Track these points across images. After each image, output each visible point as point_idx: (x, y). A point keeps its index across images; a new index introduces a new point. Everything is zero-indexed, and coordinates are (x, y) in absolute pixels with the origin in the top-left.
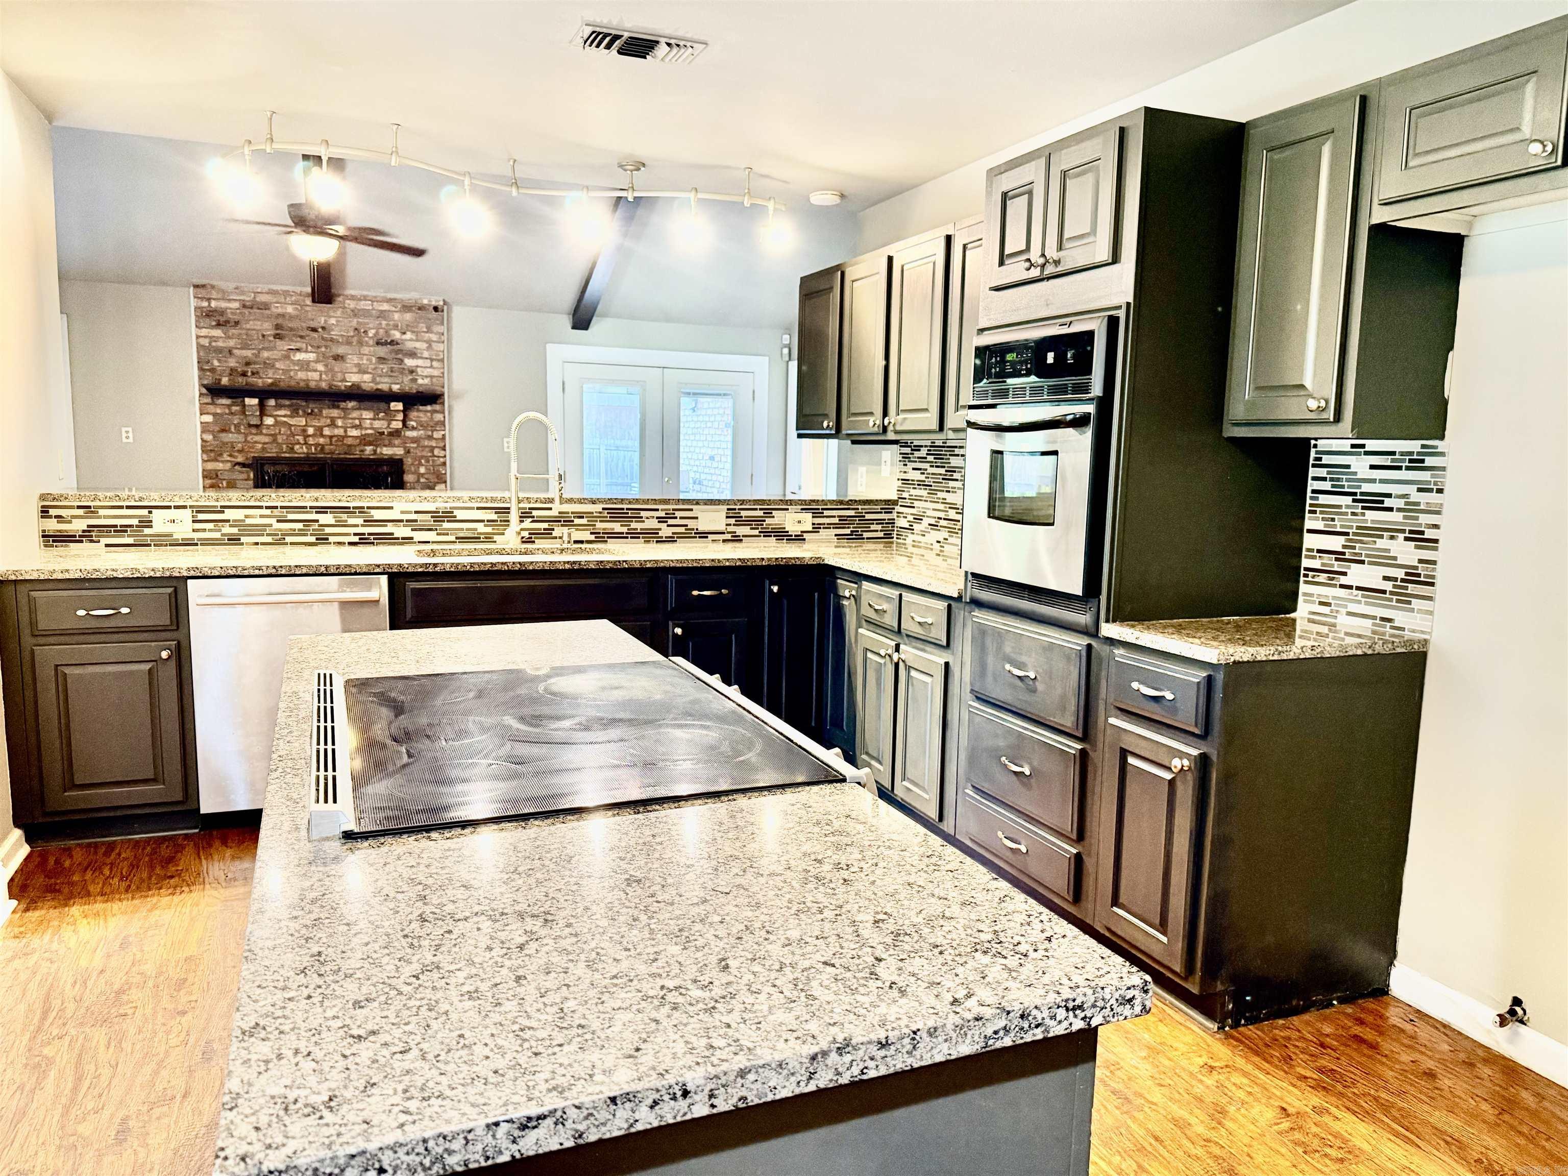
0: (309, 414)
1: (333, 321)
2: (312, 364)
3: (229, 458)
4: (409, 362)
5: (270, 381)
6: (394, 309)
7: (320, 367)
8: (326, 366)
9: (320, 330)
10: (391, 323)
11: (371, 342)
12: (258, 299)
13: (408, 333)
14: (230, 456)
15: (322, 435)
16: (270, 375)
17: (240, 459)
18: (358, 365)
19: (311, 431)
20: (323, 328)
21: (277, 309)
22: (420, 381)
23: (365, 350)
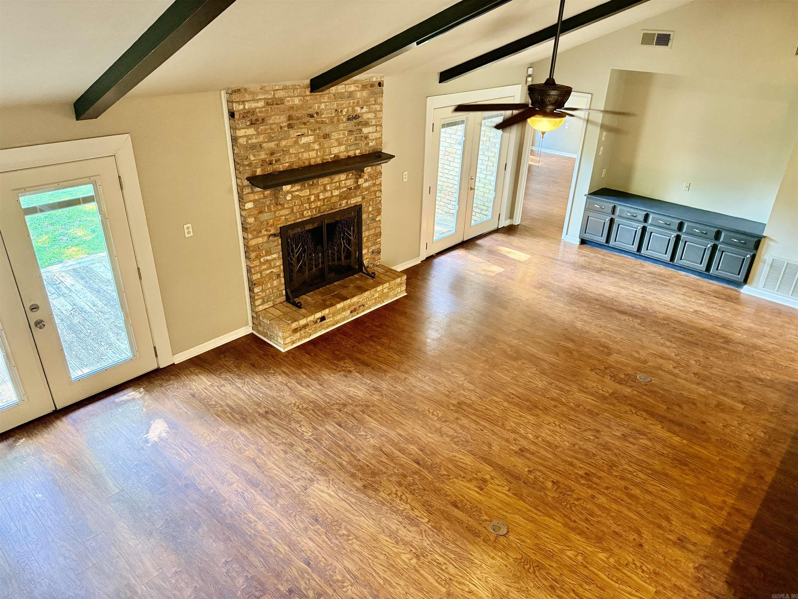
0: (311, 185)
1: (323, 106)
2: (312, 145)
3: (265, 233)
4: (365, 130)
5: (287, 165)
6: (357, 89)
7: (317, 147)
8: (320, 144)
9: (315, 115)
10: (356, 101)
11: (344, 120)
12: (276, 96)
13: (365, 107)
14: (266, 231)
15: (319, 200)
16: (287, 160)
17: (272, 232)
18: (337, 140)
19: (312, 198)
20: (317, 113)
21: (289, 102)
22: (371, 144)
23: (341, 126)
